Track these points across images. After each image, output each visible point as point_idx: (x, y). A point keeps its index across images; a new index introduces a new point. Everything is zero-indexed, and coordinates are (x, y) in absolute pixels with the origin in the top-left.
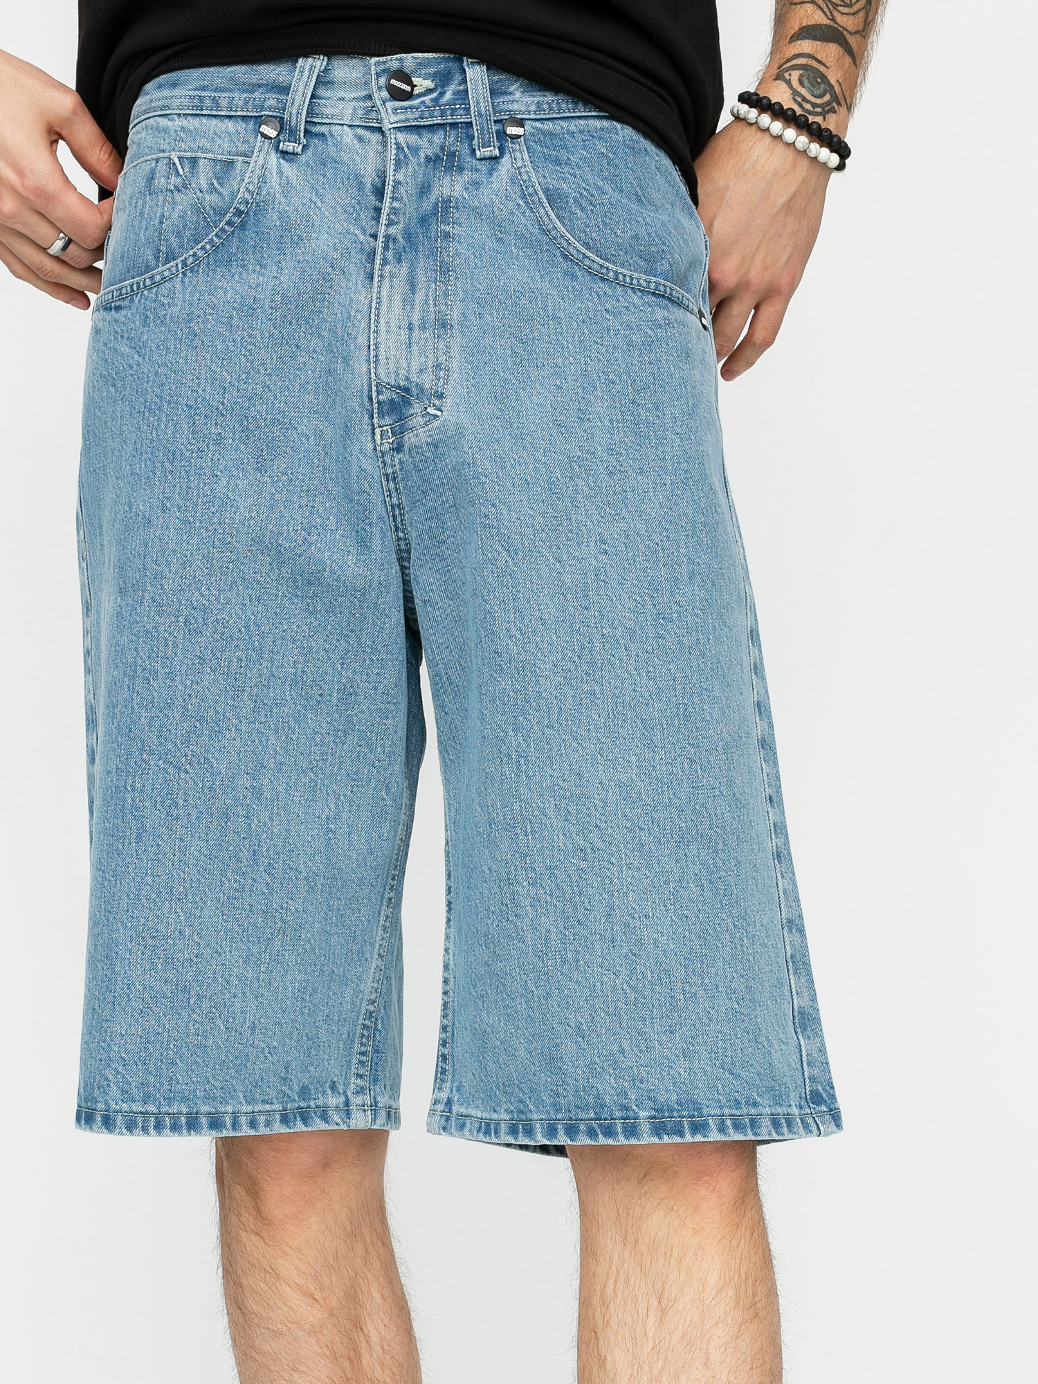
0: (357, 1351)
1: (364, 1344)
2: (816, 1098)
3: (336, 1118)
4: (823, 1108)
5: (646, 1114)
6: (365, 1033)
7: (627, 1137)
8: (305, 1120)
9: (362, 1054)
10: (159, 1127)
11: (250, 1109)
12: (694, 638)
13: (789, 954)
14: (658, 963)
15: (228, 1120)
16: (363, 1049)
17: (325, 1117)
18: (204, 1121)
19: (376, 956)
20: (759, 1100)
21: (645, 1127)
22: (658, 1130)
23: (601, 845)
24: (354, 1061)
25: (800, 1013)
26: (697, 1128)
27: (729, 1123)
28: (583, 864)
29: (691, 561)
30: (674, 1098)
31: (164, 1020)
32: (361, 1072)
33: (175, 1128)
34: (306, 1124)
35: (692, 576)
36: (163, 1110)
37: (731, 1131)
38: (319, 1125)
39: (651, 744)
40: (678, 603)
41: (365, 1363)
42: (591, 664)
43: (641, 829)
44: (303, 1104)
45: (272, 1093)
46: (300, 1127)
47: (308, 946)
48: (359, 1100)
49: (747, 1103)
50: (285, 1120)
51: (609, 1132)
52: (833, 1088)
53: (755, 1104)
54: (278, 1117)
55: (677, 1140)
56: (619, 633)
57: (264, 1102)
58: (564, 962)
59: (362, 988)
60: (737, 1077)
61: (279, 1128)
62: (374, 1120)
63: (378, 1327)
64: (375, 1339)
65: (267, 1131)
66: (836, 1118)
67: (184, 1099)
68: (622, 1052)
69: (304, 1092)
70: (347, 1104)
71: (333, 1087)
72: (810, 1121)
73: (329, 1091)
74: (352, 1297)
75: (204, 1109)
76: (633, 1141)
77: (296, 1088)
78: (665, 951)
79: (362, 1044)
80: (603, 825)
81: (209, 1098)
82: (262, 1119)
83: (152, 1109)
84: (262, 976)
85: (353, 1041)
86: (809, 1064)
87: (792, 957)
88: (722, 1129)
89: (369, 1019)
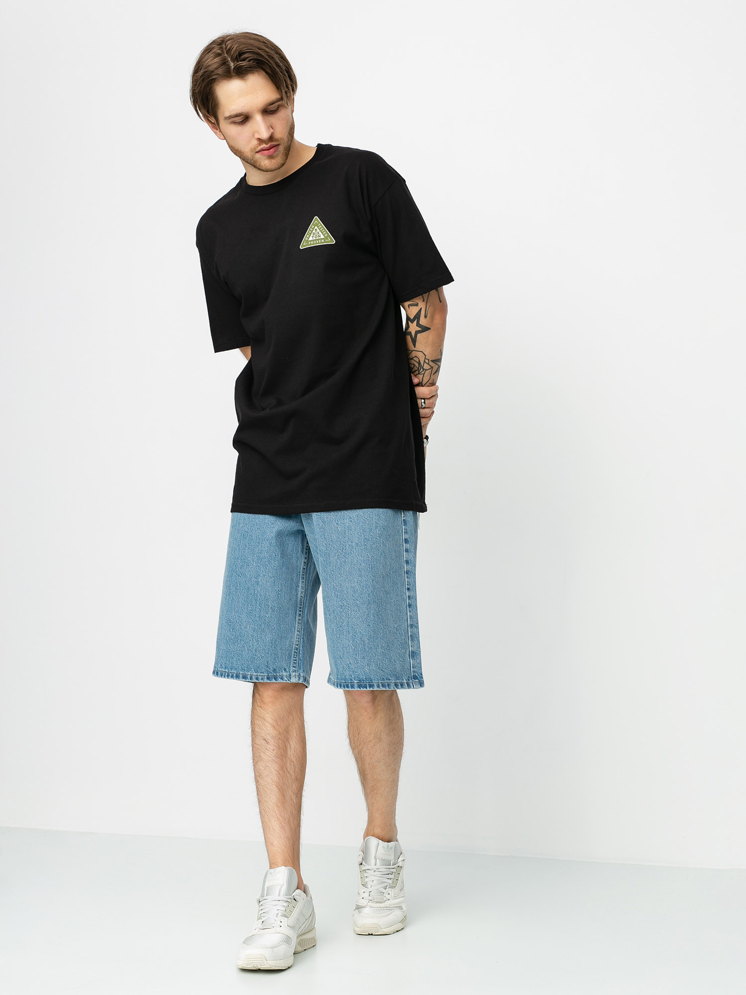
0: (286, 748)
1: (289, 747)
2: (415, 677)
3: (286, 679)
4: (417, 680)
5: (357, 682)
6: (295, 654)
7: (352, 688)
8: (275, 679)
9: (295, 660)
10: (228, 676)
11: (256, 674)
12: (376, 545)
13: (409, 635)
14: (361, 638)
15: (249, 677)
16: (295, 659)
17: (282, 679)
18: (241, 676)
19: (296, 631)
20: (390, 678)
21: (356, 685)
22: (359, 686)
23: (345, 604)
24: (292, 662)
25: (412, 652)
26: (371, 686)
27: (380, 685)
28: (341, 610)
29: (377, 523)
30: (364, 677)
31: (231, 646)
32: (294, 665)
33: (232, 677)
34: (276, 681)
35: (376, 527)
36: (230, 671)
37: (381, 687)
38: (280, 681)
39: (361, 576)
40: (371, 535)
41: (288, 753)
42: (345, 553)
43: (357, 600)
44: (274, 674)
45: (264, 670)
46: (274, 681)
47: (273, 627)
48: (294, 674)
49: (387, 679)
50: (268, 678)
51: (348, 687)
52: (422, 675)
53: (389, 679)
54: (266, 677)
55: (365, 689)
56: (353, 544)
57: (261, 673)
58: (337, 637)
59: (293, 640)
60: (384, 671)
61: (266, 681)
62: (299, 680)
63: (294, 744)
64: (292, 747)
65: (262, 681)
66: (421, 684)
67: (236, 669)
68: (350, 663)
69: (274, 670)
70: (290, 675)
71: (285, 670)
72: (411, 684)
73: (284, 671)
74: (287, 731)
75: (241, 672)
76: (353, 689)
77: (272, 669)
78: (363, 635)
79: (294, 657)
80: (347, 599)
81: (243, 670)
82: (260, 678)
83: (227, 671)
84: (259, 635)
85: (291, 656)
86: (413, 667)
87: (411, 635)
88: (378, 687)
89: (297, 650)
